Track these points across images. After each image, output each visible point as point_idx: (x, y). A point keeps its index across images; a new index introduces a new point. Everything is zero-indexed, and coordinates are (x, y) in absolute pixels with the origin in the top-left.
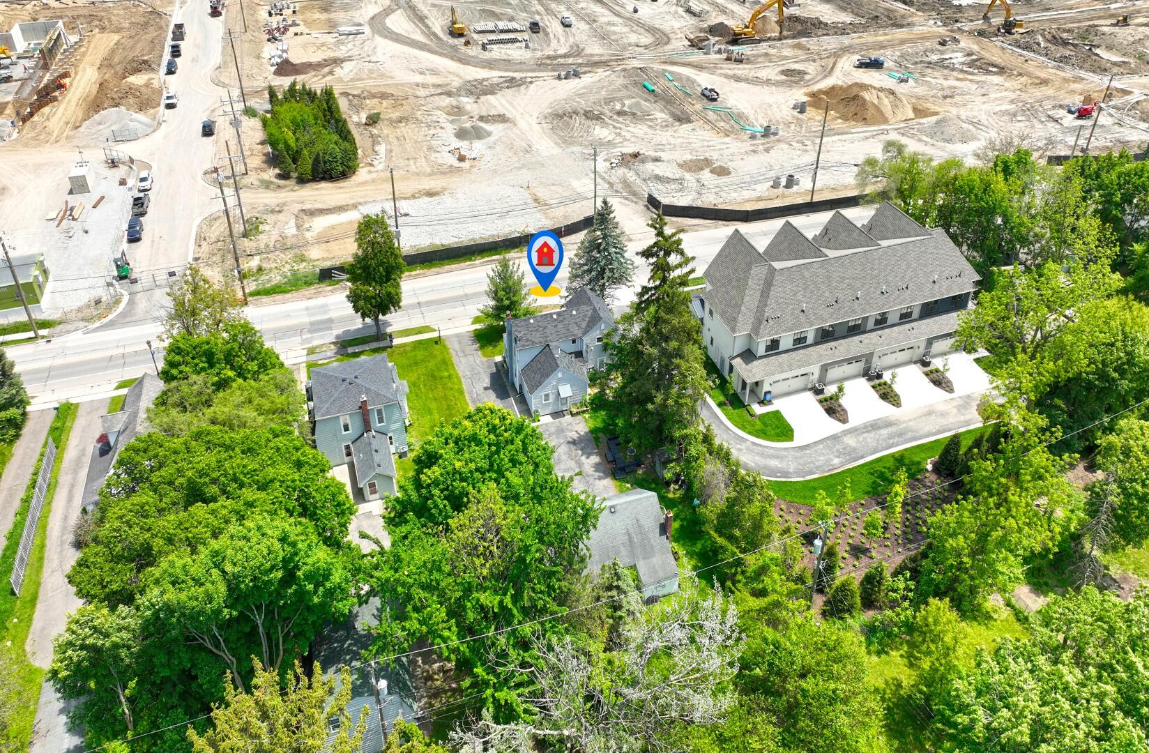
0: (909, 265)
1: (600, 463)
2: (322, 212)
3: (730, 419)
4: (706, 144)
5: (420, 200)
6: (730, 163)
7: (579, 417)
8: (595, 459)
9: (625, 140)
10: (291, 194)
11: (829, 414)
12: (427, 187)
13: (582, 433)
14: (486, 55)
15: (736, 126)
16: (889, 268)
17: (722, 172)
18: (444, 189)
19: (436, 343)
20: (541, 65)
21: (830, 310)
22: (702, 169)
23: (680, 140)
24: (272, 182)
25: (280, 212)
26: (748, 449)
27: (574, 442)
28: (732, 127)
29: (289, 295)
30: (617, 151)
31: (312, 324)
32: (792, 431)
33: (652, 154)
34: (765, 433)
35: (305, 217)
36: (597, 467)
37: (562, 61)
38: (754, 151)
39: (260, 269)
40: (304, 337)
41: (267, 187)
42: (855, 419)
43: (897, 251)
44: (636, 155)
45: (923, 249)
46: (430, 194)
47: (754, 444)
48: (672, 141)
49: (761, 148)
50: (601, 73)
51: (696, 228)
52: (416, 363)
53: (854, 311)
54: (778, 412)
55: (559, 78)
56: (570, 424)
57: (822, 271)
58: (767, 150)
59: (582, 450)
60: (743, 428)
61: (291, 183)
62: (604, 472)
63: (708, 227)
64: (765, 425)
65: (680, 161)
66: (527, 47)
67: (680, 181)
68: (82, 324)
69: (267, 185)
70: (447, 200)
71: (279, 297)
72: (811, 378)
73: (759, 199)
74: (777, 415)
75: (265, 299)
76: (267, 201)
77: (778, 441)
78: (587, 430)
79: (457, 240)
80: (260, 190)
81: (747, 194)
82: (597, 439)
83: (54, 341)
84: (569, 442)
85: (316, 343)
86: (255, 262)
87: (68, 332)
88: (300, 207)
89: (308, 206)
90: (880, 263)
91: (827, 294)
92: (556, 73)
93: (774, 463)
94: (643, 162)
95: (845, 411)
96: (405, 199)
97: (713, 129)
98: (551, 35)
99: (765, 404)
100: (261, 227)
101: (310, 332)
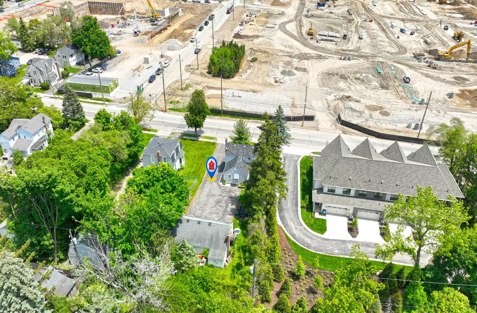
0: (417, 177)
1: (234, 209)
2: (213, 88)
3: (302, 214)
4: (387, 100)
5: (249, 93)
6: (393, 111)
7: (240, 189)
8: (234, 207)
9: (351, 90)
10: (208, 79)
11: (349, 231)
12: (255, 89)
13: (237, 195)
14: (317, 44)
15: (409, 96)
16: (405, 175)
17: (386, 114)
18: (261, 91)
19: (213, 144)
20: (337, 53)
21: (365, 184)
22: (376, 110)
23: (376, 96)
24: (204, 74)
25: (199, 84)
26: (300, 229)
27: (231, 197)
28: (407, 96)
29: (180, 113)
30: (342, 94)
31: (180, 125)
32: (326, 230)
33: (358, 98)
34: (312, 226)
35: (207, 89)
36: (232, 210)
37: (347, 52)
38: (409, 109)
39: (178, 102)
40: (175, 128)
41: (201, 75)
42: (360, 238)
43: (412, 168)
44: (348, 97)
45: (428, 171)
46: (254, 91)
47: (305, 228)
48: (372, 95)
49: (415, 108)
50: (361, 60)
51: (351, 134)
52: (201, 149)
53: (378, 189)
54: (325, 220)
55: (341, 59)
56: (235, 190)
57: (366, 165)
58: (416, 111)
59: (232, 201)
60: (305, 220)
61: (210, 75)
62: (233, 213)
63: (357, 135)
64: (315, 223)
65: (368, 104)
66: (336, 44)
67: (361, 113)
68: (118, 103)
69: (202, 74)
70: (258, 96)
71: (177, 112)
72: (348, 212)
73: (394, 130)
74: (324, 221)
75: (173, 112)
76: (198, 80)
77: (316, 232)
78: (240, 195)
79: (251, 110)
80: (199, 76)
81: (390, 127)
82: (240, 200)
83: (108, 106)
84: (230, 197)
85: (176, 131)
86: (178, 99)
87: (113, 105)
88: (206, 84)
89: (209, 85)
90: (400, 171)
91: (365, 176)
92: (340, 57)
93: (308, 240)
94: (350, 101)
95: (358, 232)
96: (244, 91)
97: (396, 95)
98: (351, 41)
99: (322, 215)
100: (189, 88)
101: (177, 127)
